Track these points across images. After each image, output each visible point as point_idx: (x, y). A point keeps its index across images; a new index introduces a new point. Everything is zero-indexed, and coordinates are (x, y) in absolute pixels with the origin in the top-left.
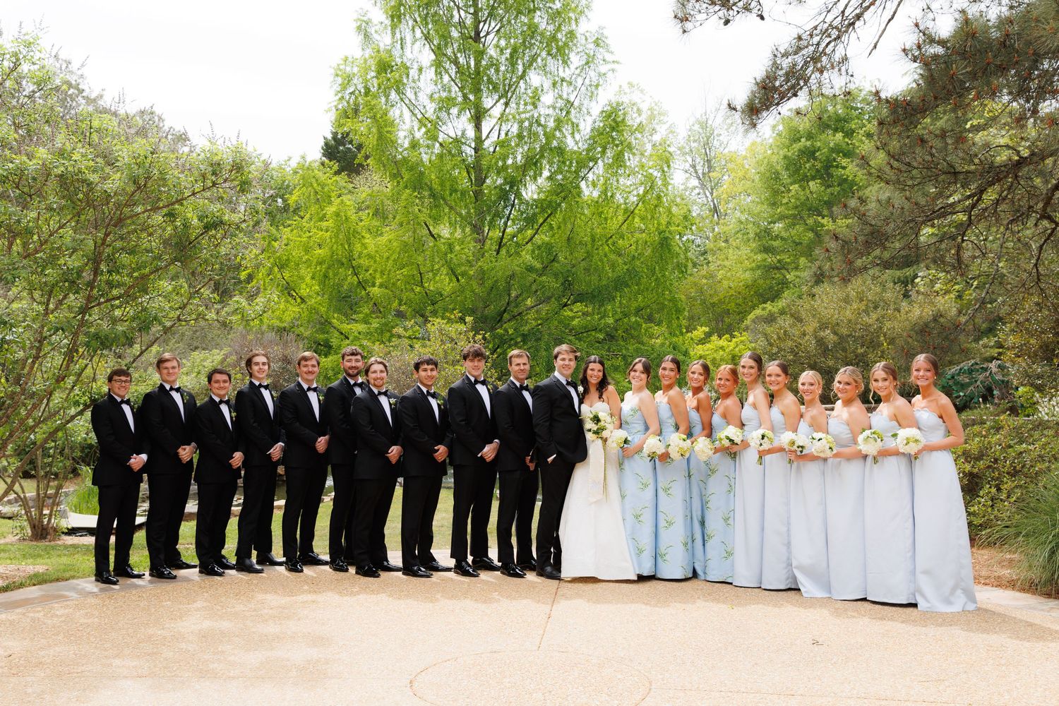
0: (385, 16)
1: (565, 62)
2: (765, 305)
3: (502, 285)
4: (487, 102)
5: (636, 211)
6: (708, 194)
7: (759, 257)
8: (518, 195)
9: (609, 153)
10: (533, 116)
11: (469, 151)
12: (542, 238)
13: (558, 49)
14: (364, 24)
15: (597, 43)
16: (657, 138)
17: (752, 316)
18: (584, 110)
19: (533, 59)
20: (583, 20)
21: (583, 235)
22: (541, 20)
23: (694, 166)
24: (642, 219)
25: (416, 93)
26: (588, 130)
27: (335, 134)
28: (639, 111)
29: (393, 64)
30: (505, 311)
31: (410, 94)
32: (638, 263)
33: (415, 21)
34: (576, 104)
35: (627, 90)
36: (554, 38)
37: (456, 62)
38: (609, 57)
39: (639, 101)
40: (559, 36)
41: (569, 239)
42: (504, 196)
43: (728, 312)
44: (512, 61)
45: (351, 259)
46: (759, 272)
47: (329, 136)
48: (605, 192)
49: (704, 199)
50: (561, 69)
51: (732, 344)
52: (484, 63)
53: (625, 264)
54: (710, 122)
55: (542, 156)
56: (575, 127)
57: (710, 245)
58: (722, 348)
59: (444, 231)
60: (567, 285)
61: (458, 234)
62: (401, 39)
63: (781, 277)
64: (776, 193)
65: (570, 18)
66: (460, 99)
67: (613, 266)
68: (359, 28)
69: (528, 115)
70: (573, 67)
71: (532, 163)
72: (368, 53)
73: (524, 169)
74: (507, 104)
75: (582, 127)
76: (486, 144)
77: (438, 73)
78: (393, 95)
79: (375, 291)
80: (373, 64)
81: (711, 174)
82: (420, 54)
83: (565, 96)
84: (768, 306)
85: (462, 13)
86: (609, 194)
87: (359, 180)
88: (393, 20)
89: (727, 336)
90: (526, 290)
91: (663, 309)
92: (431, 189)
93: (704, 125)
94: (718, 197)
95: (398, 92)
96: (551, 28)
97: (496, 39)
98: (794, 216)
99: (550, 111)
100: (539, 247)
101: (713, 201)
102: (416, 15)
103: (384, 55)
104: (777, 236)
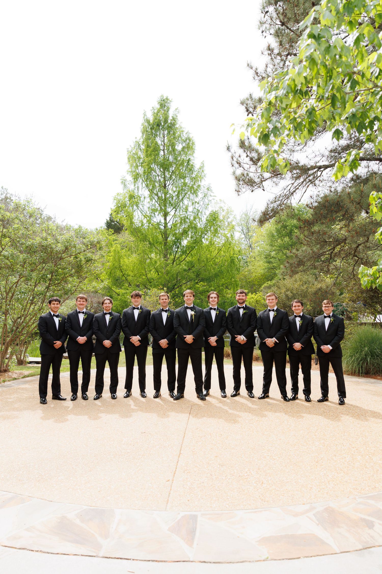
0: (131, 178)
1: (197, 196)
2: (268, 282)
3: (175, 276)
4: (169, 210)
5: (222, 249)
6: (248, 240)
7: (266, 265)
8: (180, 243)
9: (212, 229)
10: (186, 216)
11: (162, 227)
12: (188, 259)
13: (194, 192)
14: (124, 181)
15: (208, 189)
16: (229, 220)
17: (263, 286)
18: (203, 213)
19: (186, 194)
20: (203, 181)
21: (203, 258)
22: (187, 180)
23: (242, 230)
24: (224, 252)
25: (143, 207)
26: (205, 220)
27: (110, 218)
28: (223, 210)
29: (135, 195)
30: (175, 285)
31: (141, 206)
32: (223, 268)
33: (143, 180)
34: (201, 211)
35: (219, 202)
36: (192, 187)
37: (157, 195)
38: (212, 194)
39: (223, 206)
40: (195, 187)
41: (198, 260)
42: (175, 243)
43: (255, 285)
44: (178, 196)
45: (120, 267)
46: (266, 270)
47: (108, 219)
48: (211, 242)
49: (246, 242)
50: (195, 198)
51: (256, 297)
52: (168, 196)
53: (218, 268)
54: (248, 214)
55: (189, 230)
56: (200, 219)
57: (249, 260)
58: (252, 298)
59: (153, 255)
60: (198, 275)
61: (158, 257)
62: (138, 187)
63: (274, 272)
64: (272, 241)
65: (198, 180)
66: (159, 209)
67: (214, 269)
68: (122, 182)
69: (184, 216)
70: (199, 198)
71: (185, 232)
72: (125, 191)
73: (182, 234)
74: (176, 211)
75: (202, 219)
76: (169, 225)
77: (151, 200)
78: (135, 207)
79: (130, 278)
80: (127, 195)
81: (249, 233)
82: (145, 192)
83: (197, 208)
84: (269, 282)
85: (160, 178)
86: (212, 243)
87: (120, 235)
88: (134, 180)
89: (254, 293)
90: (183, 278)
91: (231, 284)
92: (149, 241)
93: (246, 215)
94: (252, 242)
95: (137, 206)
96: (192, 183)
97: (172, 187)
98: (279, 250)
99: (191, 213)
100: (188, 262)
101: (250, 243)
102: (144, 179)
103: (132, 193)
104: (273, 257)
